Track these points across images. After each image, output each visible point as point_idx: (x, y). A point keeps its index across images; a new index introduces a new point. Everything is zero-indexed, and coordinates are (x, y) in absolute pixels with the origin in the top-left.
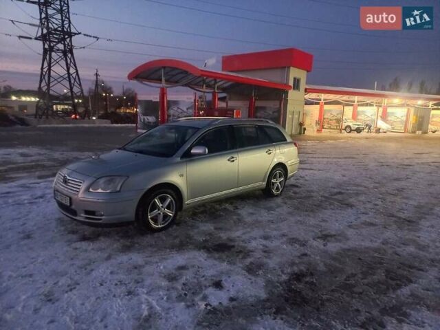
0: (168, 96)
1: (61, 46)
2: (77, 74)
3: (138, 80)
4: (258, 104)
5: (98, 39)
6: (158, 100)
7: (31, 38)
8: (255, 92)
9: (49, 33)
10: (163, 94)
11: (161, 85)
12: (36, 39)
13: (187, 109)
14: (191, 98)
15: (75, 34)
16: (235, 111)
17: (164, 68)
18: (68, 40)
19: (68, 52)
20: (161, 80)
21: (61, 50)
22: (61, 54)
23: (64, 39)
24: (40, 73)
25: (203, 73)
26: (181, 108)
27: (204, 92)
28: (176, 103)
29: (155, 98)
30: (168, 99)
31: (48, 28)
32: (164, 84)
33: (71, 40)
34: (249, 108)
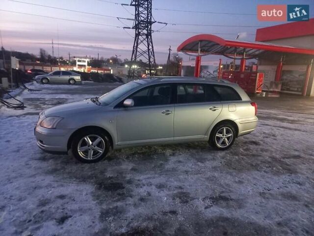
0: (201, 63)
1: (145, 32)
2: (153, 50)
3: (183, 52)
4: (285, 68)
5: (166, 24)
6: (194, 66)
7: (130, 28)
8: (283, 58)
9: (139, 23)
10: (198, 60)
11: (197, 54)
12: (133, 28)
13: (214, 72)
14: (216, 64)
15: (154, 22)
16: (258, 74)
17: (201, 41)
18: (149, 27)
19: (149, 35)
20: (198, 50)
21: (145, 34)
22: (145, 37)
23: (147, 27)
24: (132, 49)
25: (227, 43)
26: (209, 71)
27: (235, 59)
28: (206, 67)
29: (193, 64)
30: (201, 65)
31: (138, 20)
32: (199, 53)
33: (151, 27)
34: (277, 71)
